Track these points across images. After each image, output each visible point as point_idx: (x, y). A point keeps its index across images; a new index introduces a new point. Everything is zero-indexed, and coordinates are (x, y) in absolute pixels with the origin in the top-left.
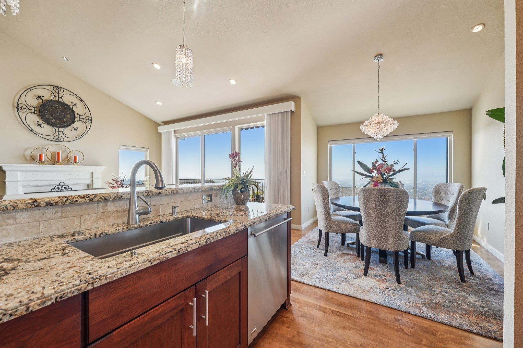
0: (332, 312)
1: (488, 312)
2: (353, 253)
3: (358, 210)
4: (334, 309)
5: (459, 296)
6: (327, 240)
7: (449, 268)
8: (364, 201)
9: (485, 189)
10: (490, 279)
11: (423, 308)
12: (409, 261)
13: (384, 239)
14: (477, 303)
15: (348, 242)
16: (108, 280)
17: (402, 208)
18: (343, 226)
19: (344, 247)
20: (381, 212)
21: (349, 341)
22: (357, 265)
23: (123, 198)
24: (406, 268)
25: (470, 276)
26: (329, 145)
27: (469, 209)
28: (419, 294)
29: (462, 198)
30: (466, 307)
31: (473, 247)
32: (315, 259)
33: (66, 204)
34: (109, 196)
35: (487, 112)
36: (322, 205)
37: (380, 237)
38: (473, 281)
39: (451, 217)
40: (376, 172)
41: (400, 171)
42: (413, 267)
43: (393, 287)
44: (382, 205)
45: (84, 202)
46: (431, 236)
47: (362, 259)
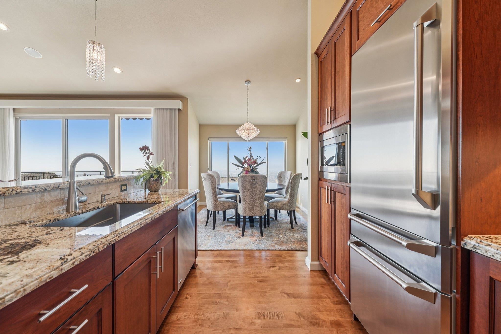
0: (226, 261)
1: (302, 240)
2: (232, 224)
3: (238, 191)
4: (228, 259)
5: (291, 236)
6: (214, 219)
7: (286, 223)
8: (242, 184)
9: (301, 174)
10: (303, 225)
11: (276, 246)
12: (267, 223)
13: (254, 209)
14: (298, 237)
15: (228, 217)
16: (126, 235)
17: (264, 187)
18: (226, 205)
19: (225, 222)
20: (252, 191)
21: (240, 272)
22: (236, 231)
23: (60, 188)
24: (265, 227)
25: (295, 225)
26: (209, 141)
27: (294, 186)
28: (273, 239)
29: (292, 180)
30: (294, 240)
31: (297, 210)
32: (206, 233)
33: (12, 194)
34: (48, 186)
35: (302, 133)
36: (211, 190)
37: (252, 208)
38: (297, 227)
39: (286, 192)
40: (246, 164)
41: (261, 164)
42: (268, 226)
43: (259, 239)
44: (253, 186)
45: (27, 192)
46: (278, 204)
47: (239, 227)
